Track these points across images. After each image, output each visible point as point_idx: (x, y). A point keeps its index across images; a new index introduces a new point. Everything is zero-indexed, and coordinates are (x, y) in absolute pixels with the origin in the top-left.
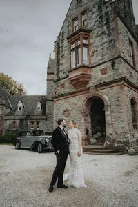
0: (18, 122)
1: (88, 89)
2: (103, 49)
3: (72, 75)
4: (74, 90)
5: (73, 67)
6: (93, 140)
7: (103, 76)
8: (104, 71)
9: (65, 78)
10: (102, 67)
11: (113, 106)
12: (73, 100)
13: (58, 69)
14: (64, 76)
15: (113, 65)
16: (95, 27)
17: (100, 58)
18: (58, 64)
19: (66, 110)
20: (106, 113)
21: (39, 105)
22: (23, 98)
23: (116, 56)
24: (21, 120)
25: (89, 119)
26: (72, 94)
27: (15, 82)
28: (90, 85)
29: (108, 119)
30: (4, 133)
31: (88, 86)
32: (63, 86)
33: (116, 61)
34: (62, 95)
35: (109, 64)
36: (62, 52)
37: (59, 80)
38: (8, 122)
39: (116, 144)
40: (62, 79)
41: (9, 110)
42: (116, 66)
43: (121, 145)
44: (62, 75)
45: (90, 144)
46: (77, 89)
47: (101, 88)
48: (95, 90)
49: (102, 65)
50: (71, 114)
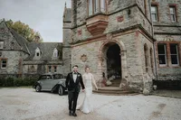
0: (36, 67)
1: (105, 35)
3: (89, 23)
4: (91, 37)
5: (91, 14)
6: (109, 83)
7: (120, 23)
8: (120, 19)
9: (82, 25)
11: (128, 52)
13: (75, 17)
14: (81, 23)
15: (129, 13)
18: (75, 11)
19: (84, 56)
20: (122, 58)
21: (56, 51)
22: (40, 45)
23: (132, 4)
24: (40, 65)
25: (105, 64)
26: (89, 40)
27: (32, 30)
28: (107, 32)
29: (124, 63)
30: (23, 77)
31: (105, 33)
33: (132, 9)
35: (125, 12)
37: (76, 27)
38: (26, 67)
39: (131, 86)
40: (79, 26)
41: (27, 55)
42: (132, 14)
43: (136, 86)
44: (79, 22)
45: (107, 86)
46: (94, 36)
47: (117, 35)
48: (112, 36)
49: (118, 13)
50: (88, 59)
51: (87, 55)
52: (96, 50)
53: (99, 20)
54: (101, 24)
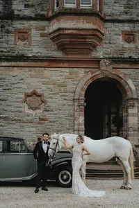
8: (129, 37)
10: (127, 27)
12: (57, 74)
17: (122, 9)
19: (34, 94)
20: (130, 111)
31: (95, 54)
32: (23, 35)
40: (19, 18)
46: (66, 54)
47: (122, 66)
48: (111, 66)
49: (126, 25)
50: (48, 104)
51: (46, 93)
52: (70, 87)
53: (95, 27)
54: (97, 35)
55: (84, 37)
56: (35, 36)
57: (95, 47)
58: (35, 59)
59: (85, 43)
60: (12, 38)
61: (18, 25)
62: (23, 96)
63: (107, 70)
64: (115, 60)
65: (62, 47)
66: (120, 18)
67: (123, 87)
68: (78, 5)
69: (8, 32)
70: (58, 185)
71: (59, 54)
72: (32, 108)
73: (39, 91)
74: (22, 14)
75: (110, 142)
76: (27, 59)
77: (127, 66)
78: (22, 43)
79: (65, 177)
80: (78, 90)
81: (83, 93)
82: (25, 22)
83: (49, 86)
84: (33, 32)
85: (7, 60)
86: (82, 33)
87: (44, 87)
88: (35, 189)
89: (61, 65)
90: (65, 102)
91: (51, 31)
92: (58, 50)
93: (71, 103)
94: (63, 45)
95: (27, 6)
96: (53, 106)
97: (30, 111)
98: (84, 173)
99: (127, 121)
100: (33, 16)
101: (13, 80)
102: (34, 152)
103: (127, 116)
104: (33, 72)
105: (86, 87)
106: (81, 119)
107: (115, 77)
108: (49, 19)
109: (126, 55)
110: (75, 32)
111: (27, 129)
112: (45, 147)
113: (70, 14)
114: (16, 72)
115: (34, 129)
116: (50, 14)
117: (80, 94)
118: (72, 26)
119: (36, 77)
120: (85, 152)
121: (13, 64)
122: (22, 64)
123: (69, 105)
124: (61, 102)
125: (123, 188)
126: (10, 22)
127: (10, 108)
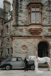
2: (49, 19)
9: (23, 26)
12: (30, 40)
16: (46, 5)
17: (48, 23)
31: (41, 35)
34: (21, 36)
36: (21, 8)
37: (18, 25)
40: (20, 26)
46: (33, 35)
47: (48, 38)
48: (45, 38)
49: (49, 27)
50: (28, 48)
51: (27, 46)
52: (34, 44)
53: (40, 28)
54: (41, 30)
55: (37, 30)
56: (24, 30)
57: (40, 33)
58: (24, 36)
59: (38, 32)
60: (18, 31)
61: (20, 28)
62: (21, 46)
63: (44, 39)
64: (46, 36)
65: (31, 33)
66: (47, 25)
67: (48, 44)
68: (36, 22)
69: (17, 30)
70: (31, 69)
71: (31, 35)
72: (24, 49)
73: (25, 45)
74: (21, 25)
75: (44, 58)
76: (22, 36)
77: (49, 38)
78: (21, 32)
79: (33, 67)
80: (36, 44)
81: (37, 45)
82: (22, 27)
83: (28, 44)
84: (24, 29)
85: (17, 37)
86: (37, 29)
87: (27, 44)
88: (25, 71)
89: (31, 38)
90: (32, 48)
91: (28, 29)
92: (30, 34)
93: (34, 48)
94: (32, 33)
95: (22, 23)
96: (29, 49)
97: (23, 50)
98: (38, 66)
99: (49, 53)
100: (24, 25)
101: (19, 42)
102: (24, 61)
103: (49, 51)
104: (24, 40)
105: (38, 44)
106: (37, 52)
107: (46, 41)
108: (28, 26)
109: (49, 35)
110: (35, 29)
111: (23, 55)
112: (27, 59)
113: (34, 24)
114: (19, 40)
115: (24, 55)
116: (28, 25)
117: (36, 45)
118: (34, 28)
119: (25, 41)
120: (38, 61)
121: (19, 38)
122: (21, 38)
123: (34, 49)
124: (31, 48)
125: (48, 70)
126: (18, 27)
127: (18, 50)
